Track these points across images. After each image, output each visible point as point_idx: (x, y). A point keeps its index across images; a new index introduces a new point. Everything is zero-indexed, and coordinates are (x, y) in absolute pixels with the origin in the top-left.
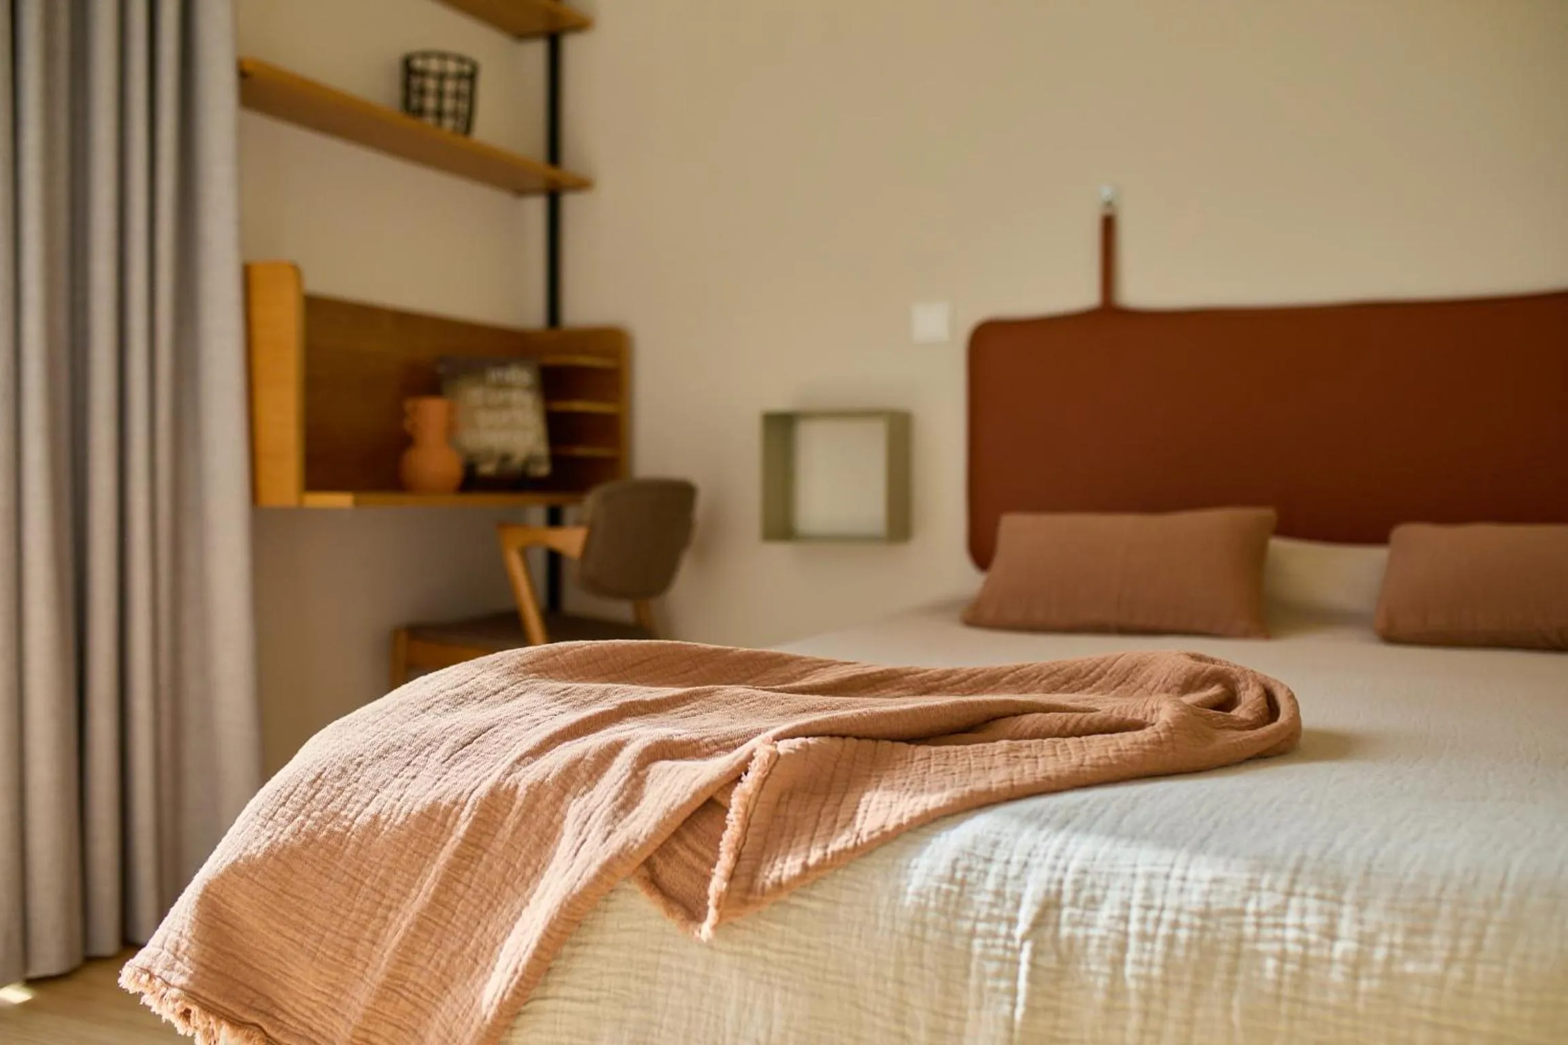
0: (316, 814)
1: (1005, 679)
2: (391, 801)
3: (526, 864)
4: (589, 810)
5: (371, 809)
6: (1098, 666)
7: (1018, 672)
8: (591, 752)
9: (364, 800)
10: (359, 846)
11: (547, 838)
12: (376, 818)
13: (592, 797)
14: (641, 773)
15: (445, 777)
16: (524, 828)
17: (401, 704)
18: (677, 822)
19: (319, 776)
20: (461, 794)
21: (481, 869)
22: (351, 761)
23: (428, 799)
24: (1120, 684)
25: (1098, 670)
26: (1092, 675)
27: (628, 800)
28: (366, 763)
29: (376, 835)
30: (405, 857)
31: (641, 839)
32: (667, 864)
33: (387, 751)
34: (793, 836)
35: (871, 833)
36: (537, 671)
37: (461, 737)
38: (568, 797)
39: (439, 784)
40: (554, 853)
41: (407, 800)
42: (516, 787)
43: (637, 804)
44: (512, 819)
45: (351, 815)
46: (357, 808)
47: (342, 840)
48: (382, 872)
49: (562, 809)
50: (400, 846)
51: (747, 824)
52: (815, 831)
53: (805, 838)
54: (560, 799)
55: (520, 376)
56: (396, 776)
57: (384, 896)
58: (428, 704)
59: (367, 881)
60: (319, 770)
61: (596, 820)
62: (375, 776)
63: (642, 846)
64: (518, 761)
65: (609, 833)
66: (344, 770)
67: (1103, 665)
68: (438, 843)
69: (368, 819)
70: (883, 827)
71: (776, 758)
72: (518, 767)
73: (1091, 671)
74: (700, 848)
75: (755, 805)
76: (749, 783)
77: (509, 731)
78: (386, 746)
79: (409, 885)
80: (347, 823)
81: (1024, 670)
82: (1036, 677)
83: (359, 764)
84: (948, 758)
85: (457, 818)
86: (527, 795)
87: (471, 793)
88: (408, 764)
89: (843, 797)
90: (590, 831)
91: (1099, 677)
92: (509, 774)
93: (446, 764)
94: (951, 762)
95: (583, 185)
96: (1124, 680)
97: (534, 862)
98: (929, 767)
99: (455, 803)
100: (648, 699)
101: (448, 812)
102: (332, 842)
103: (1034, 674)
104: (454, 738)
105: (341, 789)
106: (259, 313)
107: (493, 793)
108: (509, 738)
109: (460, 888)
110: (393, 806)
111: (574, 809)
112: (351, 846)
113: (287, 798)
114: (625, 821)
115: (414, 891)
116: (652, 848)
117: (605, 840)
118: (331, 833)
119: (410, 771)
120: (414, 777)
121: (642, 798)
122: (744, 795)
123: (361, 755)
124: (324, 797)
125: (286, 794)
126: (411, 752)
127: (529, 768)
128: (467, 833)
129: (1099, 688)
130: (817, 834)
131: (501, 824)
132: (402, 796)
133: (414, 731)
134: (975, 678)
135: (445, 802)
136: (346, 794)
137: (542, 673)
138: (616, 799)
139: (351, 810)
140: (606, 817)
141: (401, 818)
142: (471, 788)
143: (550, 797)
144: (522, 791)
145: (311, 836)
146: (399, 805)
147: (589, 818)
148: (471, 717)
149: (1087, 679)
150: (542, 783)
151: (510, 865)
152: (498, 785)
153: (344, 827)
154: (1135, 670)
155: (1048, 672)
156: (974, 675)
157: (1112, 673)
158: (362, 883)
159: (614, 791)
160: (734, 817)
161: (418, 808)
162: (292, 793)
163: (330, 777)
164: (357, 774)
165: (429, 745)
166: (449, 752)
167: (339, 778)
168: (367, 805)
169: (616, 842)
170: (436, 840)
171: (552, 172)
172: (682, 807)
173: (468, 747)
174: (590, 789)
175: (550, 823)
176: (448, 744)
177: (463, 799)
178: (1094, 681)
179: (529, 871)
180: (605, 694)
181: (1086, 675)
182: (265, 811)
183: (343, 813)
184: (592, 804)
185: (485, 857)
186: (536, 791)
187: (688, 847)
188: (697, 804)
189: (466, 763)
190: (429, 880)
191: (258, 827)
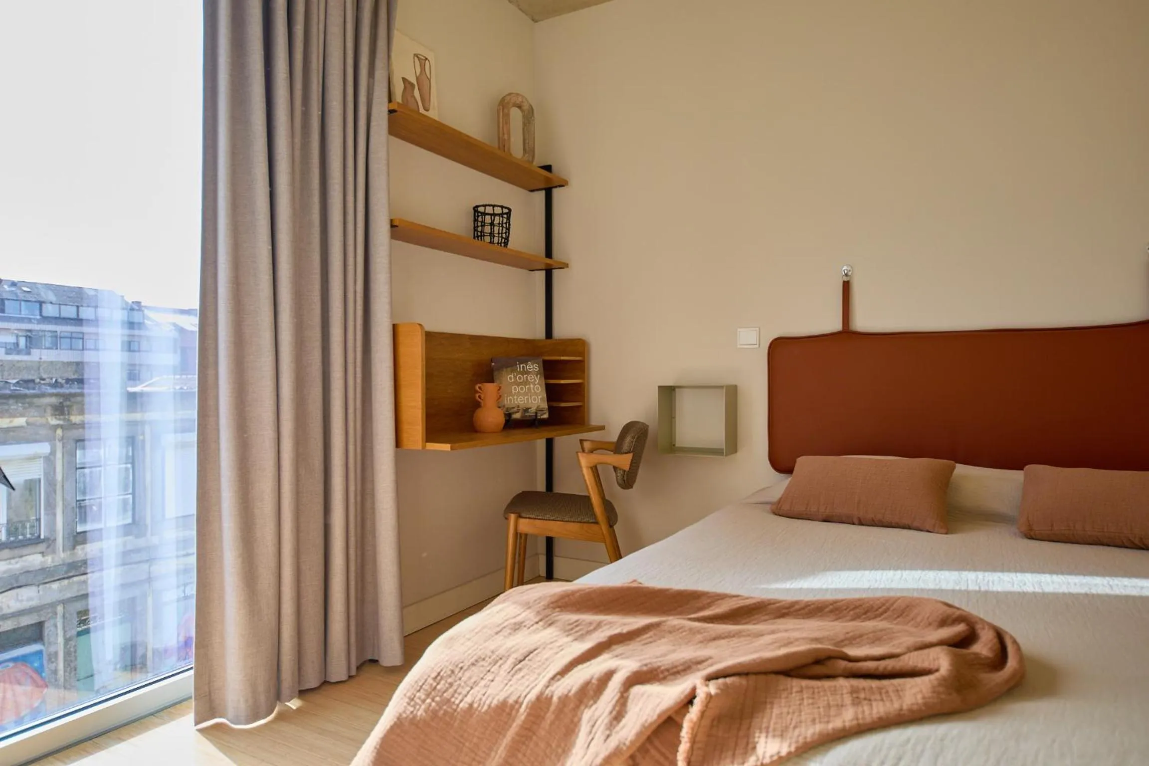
0: (438, 699)
1: (827, 610)
2: (479, 696)
3: (559, 746)
4: (595, 718)
5: (469, 699)
6: (884, 604)
7: (835, 605)
8: (596, 676)
9: (464, 692)
10: (462, 721)
11: (571, 730)
12: (471, 705)
13: (596, 709)
14: (625, 695)
15: (511, 683)
16: (557, 723)
17: (484, 627)
18: (649, 733)
19: (439, 674)
20: (519, 697)
21: (532, 745)
22: (457, 666)
23: (501, 697)
24: (898, 617)
25: (884, 607)
26: (881, 610)
27: (619, 713)
28: (465, 668)
29: (471, 716)
30: (488, 732)
31: (628, 743)
32: (644, 758)
33: (477, 661)
34: (722, 752)
35: (772, 756)
36: (559, 607)
37: (518, 655)
38: (582, 707)
39: (507, 688)
40: (574, 742)
41: (489, 696)
42: (552, 697)
43: (623, 717)
44: (550, 716)
45: (457, 702)
46: (460, 698)
47: (452, 716)
48: (475, 740)
49: (579, 713)
50: (485, 724)
51: (693, 741)
52: (735, 749)
53: (730, 753)
54: (577, 707)
55: (533, 367)
56: (482, 679)
57: (476, 754)
58: (498, 629)
59: (467, 744)
60: (439, 670)
61: (600, 726)
62: (470, 678)
63: (628, 748)
64: (553, 678)
65: (608, 736)
66: (453, 672)
67: (887, 605)
68: (507, 725)
69: (467, 706)
70: (779, 753)
71: (709, 697)
72: (552, 682)
73: (880, 608)
74: (664, 750)
75: (698, 729)
76: (694, 712)
77: (546, 654)
78: (475, 658)
79: (491, 749)
80: (454, 707)
81: (838, 604)
82: (846, 609)
83: (461, 668)
84: (813, 693)
85: (518, 711)
86: (558, 703)
87: (526, 696)
88: (489, 671)
89: (750, 723)
90: (596, 733)
91: (885, 611)
92: (547, 687)
93: (511, 674)
94: (816, 696)
95: (564, 266)
96: (901, 615)
97: (563, 745)
98: (803, 699)
99: (516, 702)
100: (625, 631)
101: (512, 707)
102: (447, 718)
103: (845, 608)
104: (514, 656)
105: (451, 685)
106: (402, 350)
107: (539, 698)
108: (547, 659)
109: (520, 756)
110: (481, 699)
111: (587, 715)
112: (458, 722)
113: (421, 687)
114: (618, 728)
115: (493, 754)
116: (634, 748)
117: (605, 740)
118: (446, 712)
119: (490, 677)
120: (492, 681)
121: (626, 712)
122: (691, 721)
123: (462, 662)
124: (442, 688)
125: (420, 684)
126: (490, 664)
127: (559, 683)
128: (524, 722)
129: (885, 619)
130: (737, 752)
131: (543, 718)
132: (486, 693)
133: (492, 647)
134: (809, 608)
135: (511, 701)
136: (455, 687)
137: (563, 608)
138: (611, 712)
139: (457, 698)
140: (606, 724)
141: (485, 708)
142: (524, 694)
143: (572, 705)
144: (555, 699)
145: (435, 713)
146: (484, 699)
147: (595, 723)
148: (523, 640)
149: (877, 612)
150: (567, 696)
151: (549, 745)
152: (542, 693)
153: (453, 709)
154: (908, 609)
155: (853, 606)
156: (809, 606)
157: (894, 610)
158: (464, 744)
159: (610, 708)
160: (685, 733)
161: (495, 702)
162: (423, 684)
163: (445, 675)
164: (460, 675)
165: (501, 659)
166: (512, 666)
167: (450, 676)
168: (466, 696)
169: (613, 743)
170: (506, 723)
171: (548, 261)
172: (651, 724)
173: (523, 663)
174: (595, 702)
175: (572, 721)
176: (511, 661)
177: (521, 700)
178: (882, 614)
179: (560, 751)
180: (599, 625)
181: (877, 610)
182: (409, 694)
183: (453, 700)
184: (597, 714)
185: (534, 738)
186: (564, 700)
187: (656, 748)
188: (661, 721)
189: (522, 674)
190: (502, 748)
191: (405, 704)
